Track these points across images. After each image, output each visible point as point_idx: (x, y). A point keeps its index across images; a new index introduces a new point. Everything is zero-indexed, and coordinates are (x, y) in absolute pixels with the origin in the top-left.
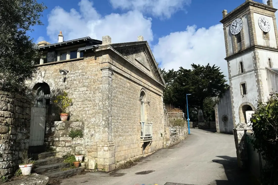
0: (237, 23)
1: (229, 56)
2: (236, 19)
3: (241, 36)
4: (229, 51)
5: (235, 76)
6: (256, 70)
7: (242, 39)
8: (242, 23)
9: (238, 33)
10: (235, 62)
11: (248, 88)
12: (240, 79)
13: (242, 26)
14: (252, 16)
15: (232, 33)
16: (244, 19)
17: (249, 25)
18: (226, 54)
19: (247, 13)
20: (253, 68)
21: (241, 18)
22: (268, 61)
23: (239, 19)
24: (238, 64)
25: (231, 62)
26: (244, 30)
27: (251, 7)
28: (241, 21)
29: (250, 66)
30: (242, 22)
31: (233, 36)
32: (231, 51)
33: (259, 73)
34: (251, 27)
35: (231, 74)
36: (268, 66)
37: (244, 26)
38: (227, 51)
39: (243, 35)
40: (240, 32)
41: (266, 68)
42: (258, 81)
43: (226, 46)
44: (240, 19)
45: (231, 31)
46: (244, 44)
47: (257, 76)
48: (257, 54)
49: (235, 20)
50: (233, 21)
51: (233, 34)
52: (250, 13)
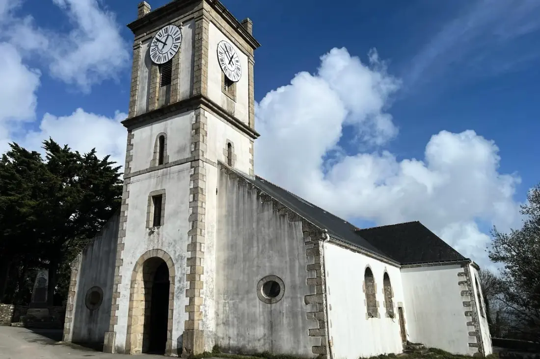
0: (168, 35)
1: (134, 116)
2: (168, 26)
3: (173, 69)
4: (137, 103)
5: (139, 173)
6: (194, 160)
7: (172, 78)
8: (178, 39)
9: (167, 60)
10: (147, 134)
11: (168, 207)
12: (153, 181)
13: (179, 44)
14: (205, 25)
15: (153, 59)
16: (186, 31)
17: (196, 46)
19: (195, 15)
20: (187, 155)
21: (179, 26)
22: (226, 147)
23: (175, 27)
24: (154, 140)
25: (137, 133)
26: (181, 56)
28: (179, 32)
29: (181, 150)
30: (180, 36)
31: (154, 67)
32: (141, 106)
33: (201, 171)
34: (198, 51)
35: (132, 165)
36: (224, 160)
37: (183, 46)
38: (132, 104)
39: (177, 68)
40: (171, 59)
41: (220, 163)
42: (196, 192)
44: (177, 29)
45: (151, 53)
46: (176, 90)
47: (195, 177)
48: (202, 119)
49: (165, 28)
50: (161, 31)
51: (155, 62)
52: (201, 17)
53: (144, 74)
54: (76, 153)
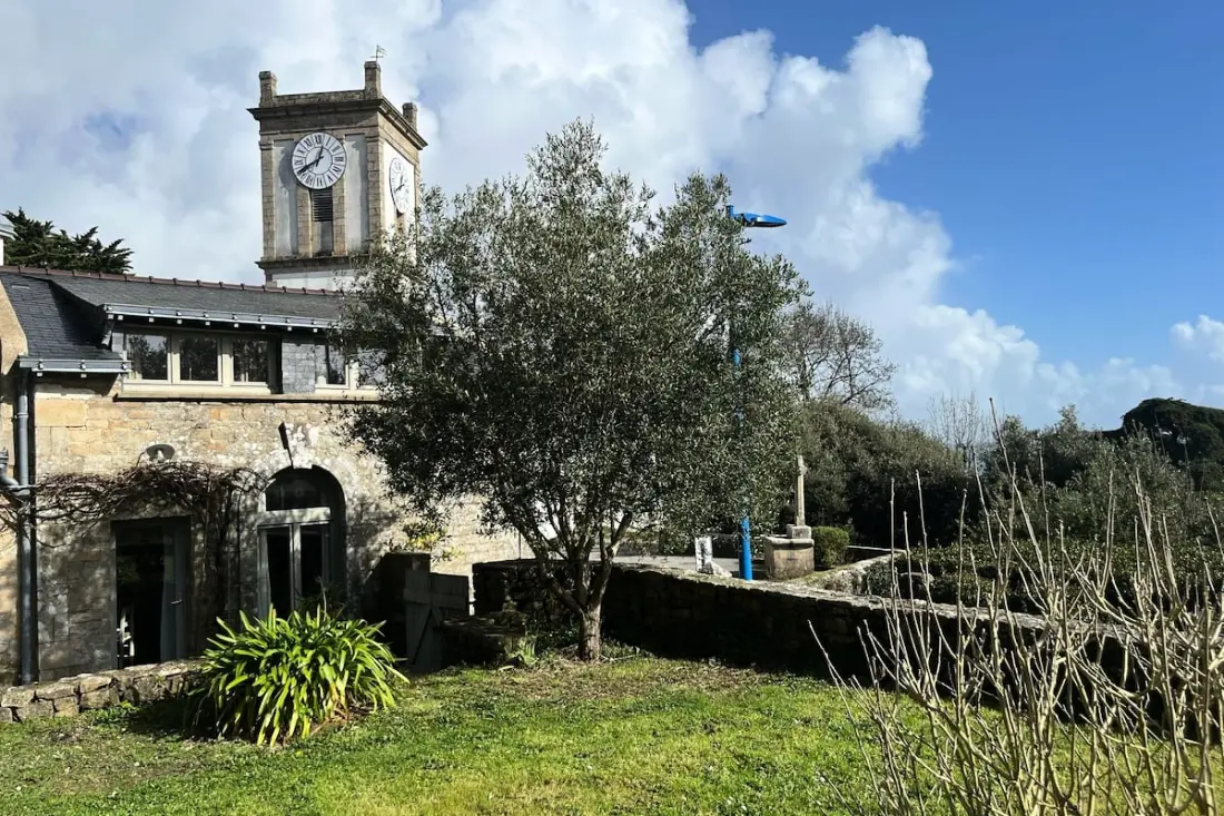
0: (322, 148)
1: (275, 257)
2: (321, 134)
3: (334, 202)
4: (277, 236)
7: (335, 215)
8: (341, 159)
9: (324, 187)
13: (342, 169)
14: (380, 150)
15: (299, 177)
16: (351, 149)
17: (370, 179)
18: (261, 244)
19: (367, 131)
21: (340, 140)
23: (333, 139)
26: (346, 185)
27: (381, 119)
28: (341, 150)
30: (343, 155)
31: (301, 191)
32: (284, 243)
34: (374, 187)
37: (347, 171)
38: (268, 236)
39: (341, 203)
40: (330, 188)
43: (265, 216)
44: (338, 143)
45: (294, 167)
46: (342, 234)
49: (317, 134)
50: (309, 137)
51: (303, 182)
52: (375, 138)
53: (281, 193)
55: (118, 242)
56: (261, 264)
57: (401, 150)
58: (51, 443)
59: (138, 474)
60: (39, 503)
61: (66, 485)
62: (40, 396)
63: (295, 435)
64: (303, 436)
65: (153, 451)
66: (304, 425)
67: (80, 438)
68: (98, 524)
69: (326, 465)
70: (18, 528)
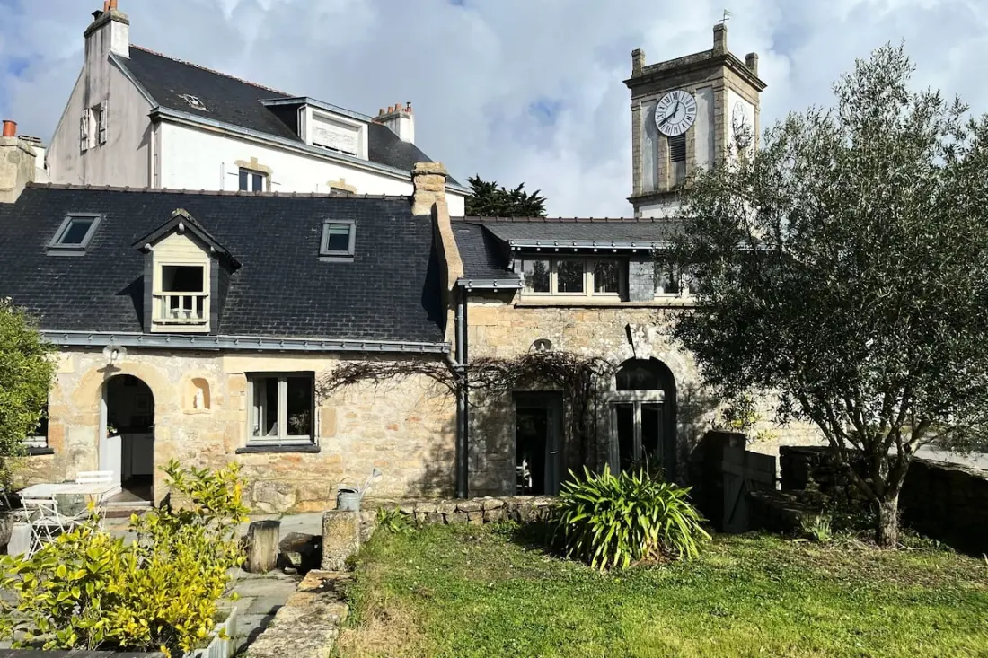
0: (678, 102)
1: (641, 193)
2: (678, 91)
3: (687, 145)
4: (643, 177)
7: (687, 155)
8: (692, 109)
9: (679, 133)
13: (693, 117)
14: (725, 97)
15: (660, 129)
16: (700, 101)
17: (716, 122)
18: (631, 184)
19: (714, 83)
21: (692, 94)
23: (687, 94)
25: (646, 212)
26: (696, 130)
27: (726, 71)
28: (693, 102)
30: (694, 106)
31: (662, 138)
32: (648, 182)
34: (719, 128)
37: (698, 119)
38: (637, 177)
39: (693, 145)
40: (684, 133)
43: (634, 162)
44: (691, 97)
45: (657, 120)
49: (674, 92)
50: (668, 95)
51: (663, 132)
52: (720, 88)
53: (647, 143)
54: (501, 189)
55: (537, 192)
56: (630, 200)
57: (744, 95)
58: (477, 337)
59: (529, 360)
60: (470, 376)
61: (486, 365)
62: (470, 305)
63: (637, 333)
64: (643, 334)
65: (538, 343)
66: (644, 325)
67: (494, 333)
68: (505, 393)
69: (661, 357)
70: (457, 392)
